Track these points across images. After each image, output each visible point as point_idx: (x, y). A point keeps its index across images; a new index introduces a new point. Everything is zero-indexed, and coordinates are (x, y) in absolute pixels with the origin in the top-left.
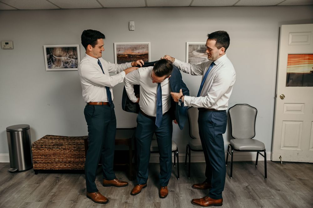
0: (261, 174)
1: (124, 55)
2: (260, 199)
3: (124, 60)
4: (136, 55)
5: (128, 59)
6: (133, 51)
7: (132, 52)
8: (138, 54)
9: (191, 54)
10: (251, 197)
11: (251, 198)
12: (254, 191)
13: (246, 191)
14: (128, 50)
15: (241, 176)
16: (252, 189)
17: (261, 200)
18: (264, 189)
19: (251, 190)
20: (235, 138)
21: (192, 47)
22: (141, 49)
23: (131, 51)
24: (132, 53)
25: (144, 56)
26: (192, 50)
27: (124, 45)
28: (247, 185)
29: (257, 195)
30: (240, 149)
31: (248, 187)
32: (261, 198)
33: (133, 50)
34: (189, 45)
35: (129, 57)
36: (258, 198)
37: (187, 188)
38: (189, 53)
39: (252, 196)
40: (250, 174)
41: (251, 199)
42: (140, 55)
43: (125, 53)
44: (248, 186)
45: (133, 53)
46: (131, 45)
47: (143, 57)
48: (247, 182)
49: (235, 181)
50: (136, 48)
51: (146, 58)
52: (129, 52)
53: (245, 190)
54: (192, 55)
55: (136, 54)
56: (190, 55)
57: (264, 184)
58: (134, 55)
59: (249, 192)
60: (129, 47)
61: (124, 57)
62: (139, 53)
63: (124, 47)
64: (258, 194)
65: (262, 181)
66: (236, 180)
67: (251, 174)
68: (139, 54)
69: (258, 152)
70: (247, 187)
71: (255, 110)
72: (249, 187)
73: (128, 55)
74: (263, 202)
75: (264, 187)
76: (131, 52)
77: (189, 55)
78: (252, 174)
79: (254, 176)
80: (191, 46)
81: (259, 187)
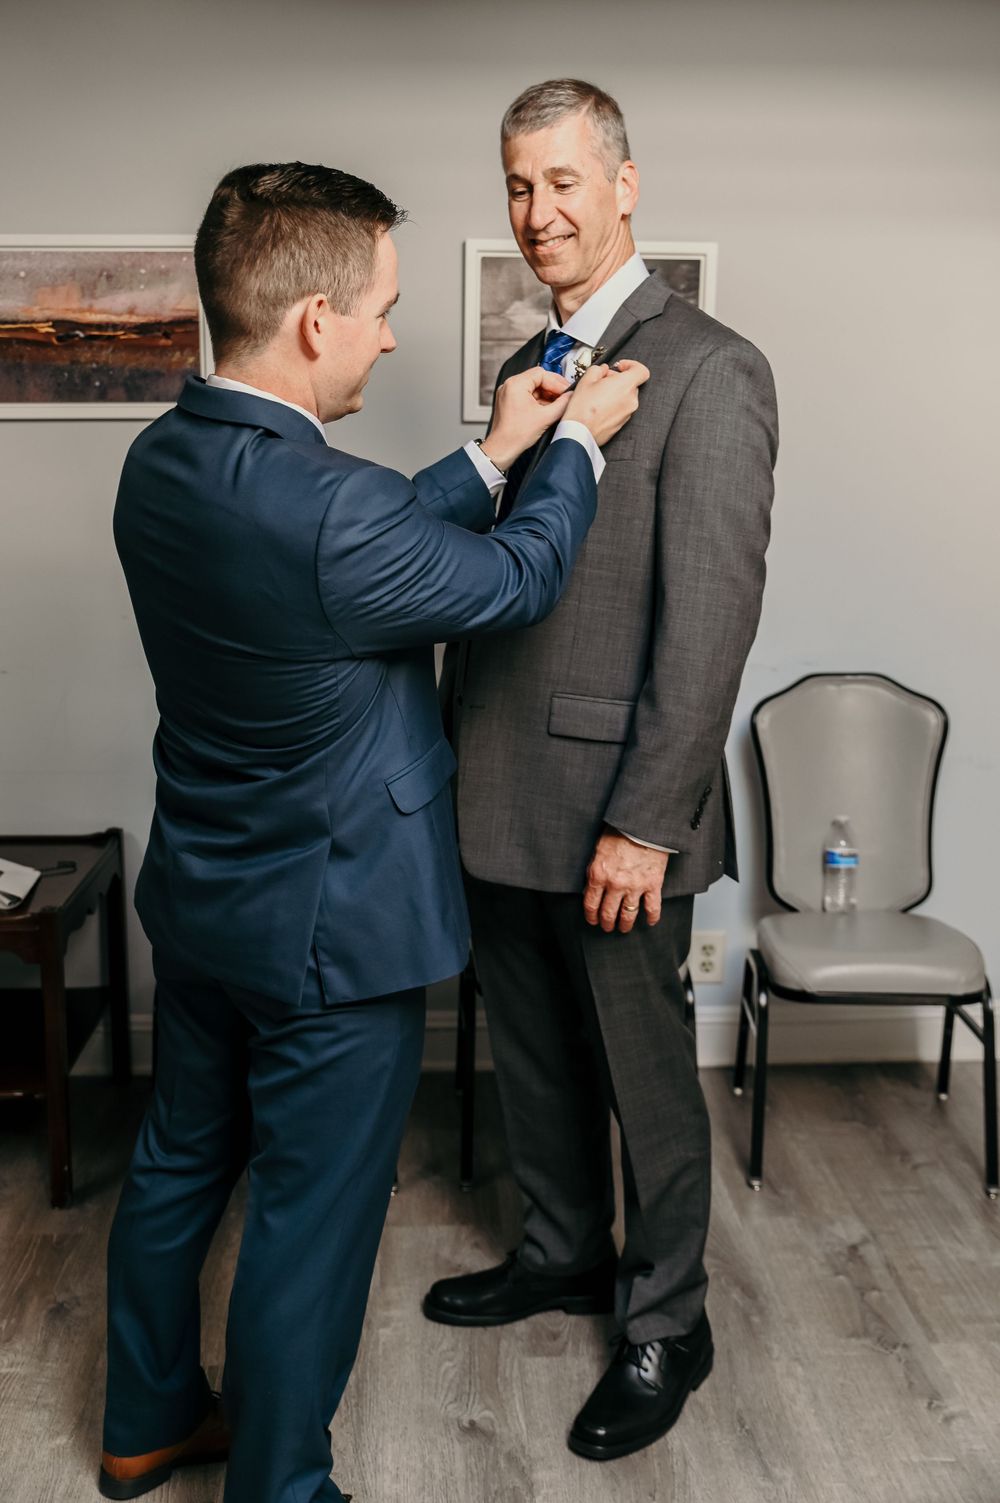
0: (966, 1153)
1: (29, 326)
2: (933, 1338)
3: (25, 362)
4: (115, 326)
5: (54, 353)
6: (93, 296)
7: (85, 304)
8: (125, 318)
9: (499, 328)
10: (873, 1326)
11: (866, 1333)
12: (899, 1281)
13: (841, 1278)
14: (54, 287)
15: (827, 1171)
16: (889, 1266)
17: (937, 1349)
18: (973, 1264)
19: (879, 1272)
20: (792, 909)
21: (504, 277)
22: (149, 284)
23: (76, 294)
24: (82, 311)
25: (166, 336)
26: (502, 297)
27: (28, 255)
28: (855, 1239)
29: (915, 1310)
30: (812, 988)
31: (862, 1250)
32: (938, 1331)
33: (89, 289)
34: (484, 260)
35: (59, 339)
36: (914, 1334)
37: (437, 1256)
38: (483, 316)
39: (879, 1318)
40: (894, 1152)
41: (867, 1342)
42: (143, 329)
43: (38, 315)
44: (865, 1241)
45: (90, 310)
46: (74, 255)
47: (163, 342)
48: (861, 1216)
49: (779, 1208)
50: (109, 277)
51: (182, 348)
52: (68, 305)
53: (837, 1274)
54: (502, 334)
55: (114, 319)
56: (487, 334)
57: (976, 1227)
58: (100, 326)
59: (862, 1290)
60: (60, 264)
61: (29, 336)
62: (131, 312)
63: (25, 264)
64: (921, 1302)
65: (963, 1204)
66: (790, 1197)
67: (897, 1159)
68: (134, 319)
69: (953, 1005)
70: (854, 1248)
71: (933, 718)
72: (870, 1252)
73: (56, 323)
74: (947, 1363)
75: (970, 1254)
76: (75, 305)
77: (482, 328)
78: (905, 1155)
79: (916, 1167)
80: (499, 268)
81: (933, 1248)
